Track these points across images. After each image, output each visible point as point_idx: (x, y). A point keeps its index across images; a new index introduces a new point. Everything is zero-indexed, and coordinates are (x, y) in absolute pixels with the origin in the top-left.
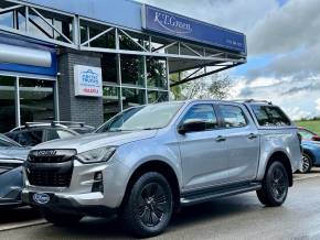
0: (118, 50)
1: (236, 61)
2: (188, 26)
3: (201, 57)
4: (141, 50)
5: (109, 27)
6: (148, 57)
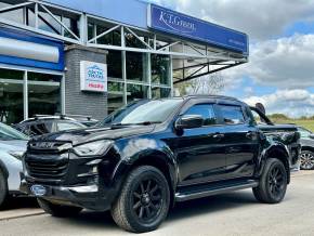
0: (123, 48)
1: (238, 60)
2: (192, 26)
4: (145, 47)
5: (115, 25)
6: (152, 54)
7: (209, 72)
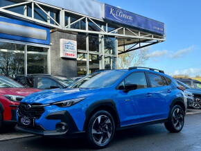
0: (87, 31)
1: (159, 40)
3: (137, 37)
5: (82, 17)
6: (105, 35)
7: (140, 47)
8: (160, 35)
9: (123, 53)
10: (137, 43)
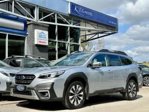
0: (56, 24)
1: (113, 32)
5: (52, 12)
7: (98, 38)
8: (114, 28)
9: (84, 41)
10: (96, 34)
